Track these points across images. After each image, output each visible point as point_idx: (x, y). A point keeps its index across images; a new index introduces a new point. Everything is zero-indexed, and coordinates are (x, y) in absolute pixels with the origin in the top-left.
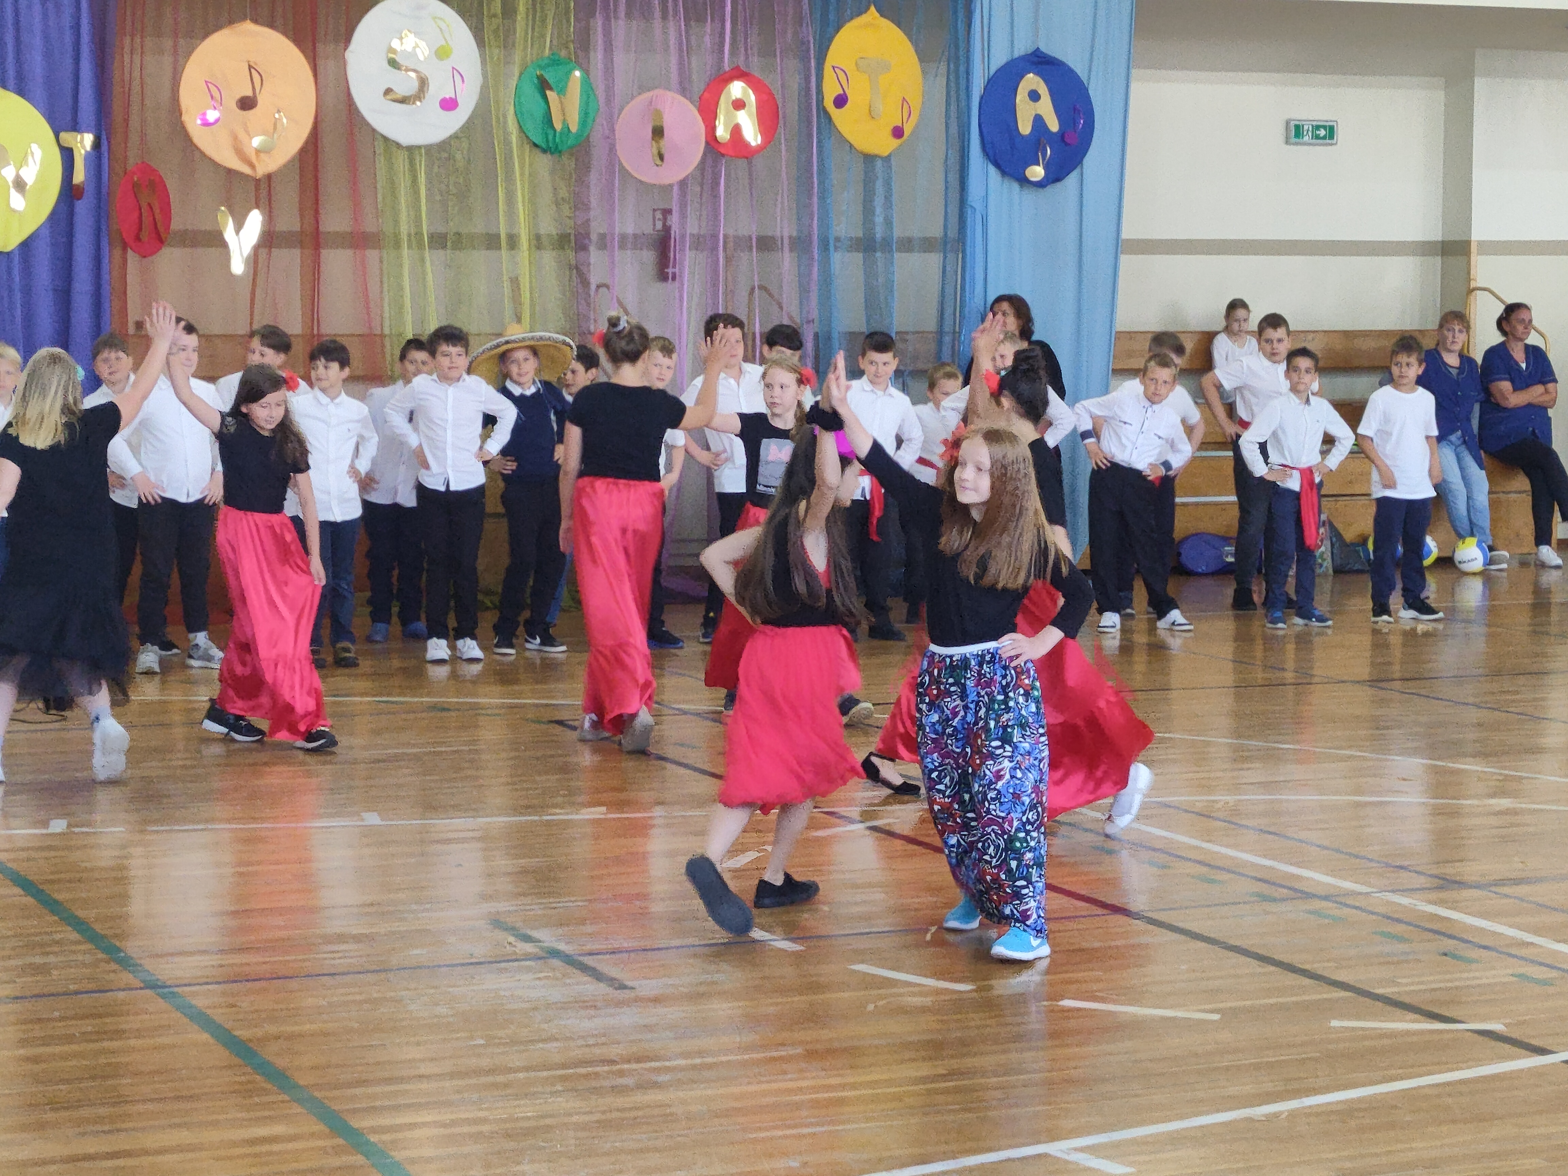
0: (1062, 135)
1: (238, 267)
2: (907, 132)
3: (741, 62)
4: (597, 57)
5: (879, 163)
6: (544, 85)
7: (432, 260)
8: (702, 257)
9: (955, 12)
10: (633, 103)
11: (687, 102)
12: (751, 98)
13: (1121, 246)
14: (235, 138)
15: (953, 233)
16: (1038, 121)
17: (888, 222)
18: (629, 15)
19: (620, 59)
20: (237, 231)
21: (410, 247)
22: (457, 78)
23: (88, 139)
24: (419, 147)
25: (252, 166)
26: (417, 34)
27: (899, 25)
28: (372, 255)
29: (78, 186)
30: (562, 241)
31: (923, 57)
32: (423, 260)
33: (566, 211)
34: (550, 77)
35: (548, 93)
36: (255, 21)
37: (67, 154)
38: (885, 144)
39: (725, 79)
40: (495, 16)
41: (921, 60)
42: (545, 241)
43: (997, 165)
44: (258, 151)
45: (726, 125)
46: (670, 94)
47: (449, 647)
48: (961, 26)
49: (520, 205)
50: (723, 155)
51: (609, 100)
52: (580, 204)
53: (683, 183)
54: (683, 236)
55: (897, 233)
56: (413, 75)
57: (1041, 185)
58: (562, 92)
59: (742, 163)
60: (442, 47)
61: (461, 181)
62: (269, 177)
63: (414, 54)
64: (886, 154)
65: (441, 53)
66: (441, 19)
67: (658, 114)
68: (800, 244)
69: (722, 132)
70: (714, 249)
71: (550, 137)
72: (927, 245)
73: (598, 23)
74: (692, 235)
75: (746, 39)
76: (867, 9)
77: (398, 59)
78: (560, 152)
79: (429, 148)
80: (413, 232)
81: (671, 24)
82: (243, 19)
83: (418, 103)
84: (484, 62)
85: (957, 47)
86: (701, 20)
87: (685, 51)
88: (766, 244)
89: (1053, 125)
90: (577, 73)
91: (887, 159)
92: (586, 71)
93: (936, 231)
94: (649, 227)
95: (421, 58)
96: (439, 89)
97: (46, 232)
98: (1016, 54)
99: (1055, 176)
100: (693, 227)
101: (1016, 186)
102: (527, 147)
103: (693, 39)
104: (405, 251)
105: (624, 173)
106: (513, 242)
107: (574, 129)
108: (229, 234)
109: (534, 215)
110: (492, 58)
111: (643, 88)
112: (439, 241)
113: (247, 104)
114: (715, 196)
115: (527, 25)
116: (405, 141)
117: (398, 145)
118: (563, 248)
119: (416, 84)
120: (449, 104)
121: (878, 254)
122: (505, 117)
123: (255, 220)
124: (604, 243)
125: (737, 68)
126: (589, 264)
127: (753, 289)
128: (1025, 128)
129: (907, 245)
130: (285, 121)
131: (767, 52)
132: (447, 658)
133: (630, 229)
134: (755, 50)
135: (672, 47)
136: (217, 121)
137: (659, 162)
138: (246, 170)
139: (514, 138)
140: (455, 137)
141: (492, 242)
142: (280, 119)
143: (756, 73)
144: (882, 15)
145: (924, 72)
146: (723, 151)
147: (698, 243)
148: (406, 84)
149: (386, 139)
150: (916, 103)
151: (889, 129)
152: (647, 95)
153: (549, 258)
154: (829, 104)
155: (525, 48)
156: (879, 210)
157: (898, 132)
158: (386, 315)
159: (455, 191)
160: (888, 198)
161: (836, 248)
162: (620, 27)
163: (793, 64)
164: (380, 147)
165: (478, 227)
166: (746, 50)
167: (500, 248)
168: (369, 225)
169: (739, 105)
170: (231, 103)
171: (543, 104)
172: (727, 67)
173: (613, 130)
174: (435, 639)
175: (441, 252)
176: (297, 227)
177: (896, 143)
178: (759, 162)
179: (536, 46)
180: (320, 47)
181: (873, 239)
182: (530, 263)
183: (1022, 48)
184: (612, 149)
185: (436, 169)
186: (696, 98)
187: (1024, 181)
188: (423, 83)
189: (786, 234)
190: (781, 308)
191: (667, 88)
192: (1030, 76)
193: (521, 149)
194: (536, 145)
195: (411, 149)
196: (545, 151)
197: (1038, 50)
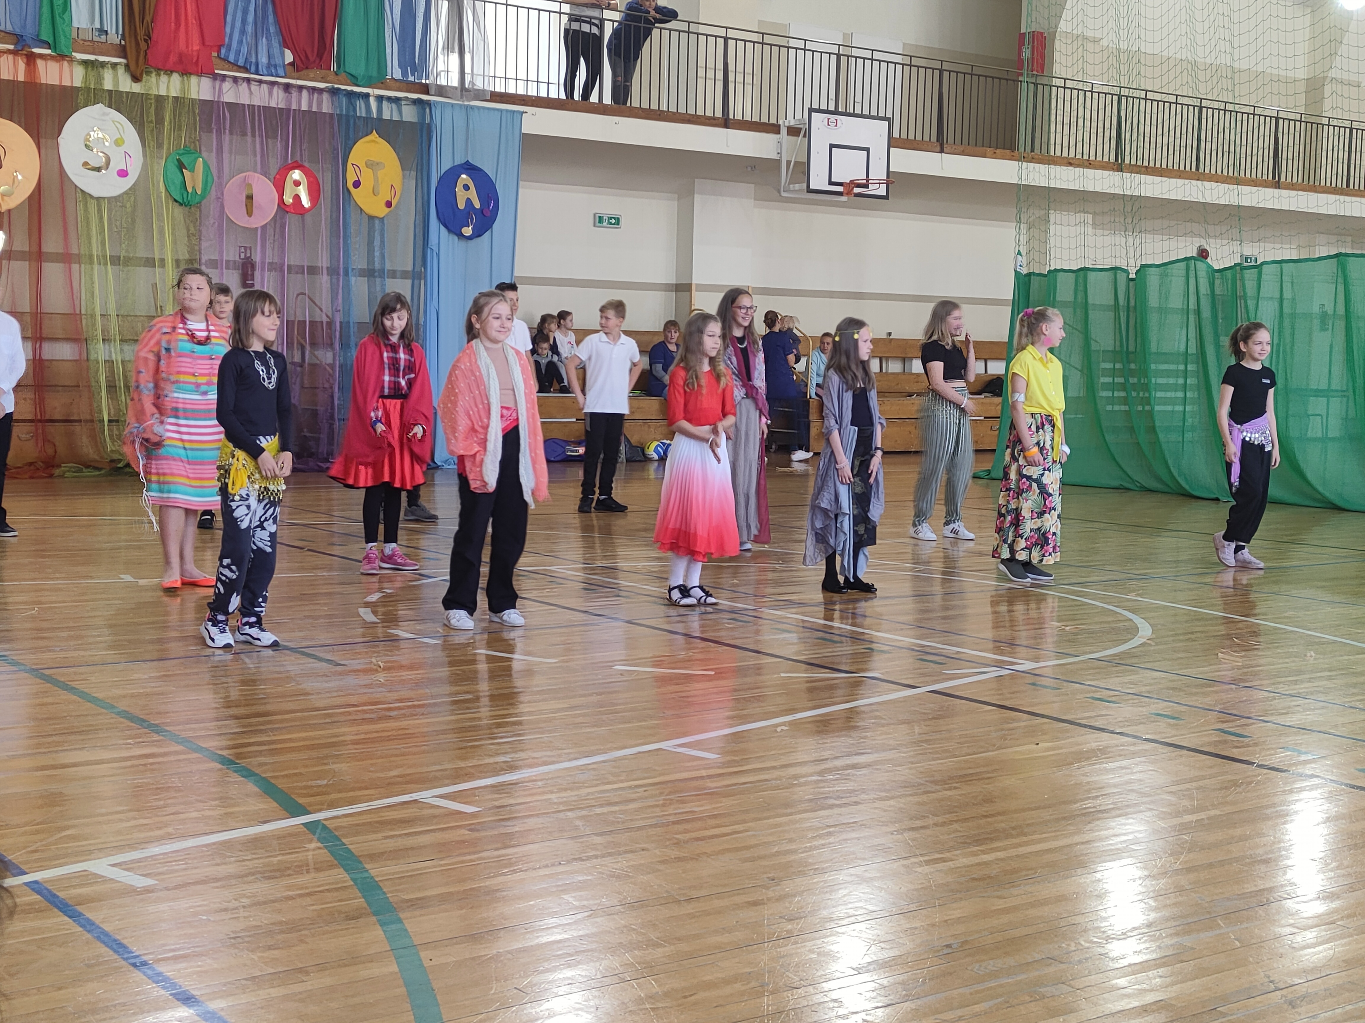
0: (482, 210)
2: (393, 204)
3: (298, 158)
4: (212, 152)
5: (377, 221)
7: (112, 271)
8: (274, 275)
9: (422, 136)
10: (234, 179)
11: (267, 180)
12: (304, 180)
16: (469, 201)
17: (383, 256)
18: (231, 132)
21: (98, 263)
22: (128, 158)
24: (104, 198)
26: (103, 130)
27: (390, 143)
28: (75, 267)
31: (402, 161)
32: (106, 271)
33: (194, 240)
34: (185, 160)
35: (184, 170)
38: (381, 211)
39: (289, 168)
40: (151, 122)
41: (401, 163)
43: (445, 225)
44: (3, 195)
45: (290, 194)
46: (256, 175)
48: (425, 145)
49: (167, 235)
50: (286, 212)
51: (219, 177)
53: (264, 227)
54: (263, 263)
55: (387, 266)
56: (101, 154)
57: (469, 238)
58: (192, 171)
59: (299, 218)
60: (119, 139)
61: (130, 220)
62: (9, 211)
63: (100, 142)
64: (381, 217)
65: (118, 143)
66: (118, 122)
67: (250, 186)
68: (333, 271)
69: (288, 198)
70: (282, 270)
71: (185, 196)
72: (403, 275)
74: (269, 263)
75: (301, 146)
76: (371, 132)
77: (90, 144)
78: (190, 204)
79: (109, 199)
80: (101, 254)
81: (257, 138)
83: (104, 171)
84: (144, 150)
85: (423, 158)
87: (265, 150)
88: (312, 270)
89: (477, 205)
90: (201, 160)
91: (382, 220)
92: (205, 160)
93: (409, 268)
94: (236, 256)
95: (106, 145)
96: (117, 164)
98: (456, 164)
99: (478, 234)
100: (268, 259)
101: (455, 238)
102: (170, 202)
103: (270, 144)
104: (96, 266)
105: (229, 221)
106: (162, 263)
107: (199, 192)
110: (148, 147)
111: (240, 171)
112: (116, 260)
114: (283, 236)
115: (171, 128)
116: (95, 194)
117: (91, 196)
119: (103, 160)
120: (123, 174)
121: (377, 279)
122: (157, 183)
124: (216, 265)
125: (296, 162)
128: (461, 205)
129: (393, 274)
130: (20, 177)
131: (314, 154)
133: (232, 258)
134: (306, 152)
135: (258, 151)
137: (249, 215)
139: (163, 195)
140: (126, 193)
141: (150, 263)
142: (17, 176)
143: (307, 165)
144: (380, 136)
145: (403, 170)
146: (288, 209)
147: (272, 267)
148: (97, 160)
149: (83, 191)
150: (398, 187)
151: (384, 202)
152: (243, 175)
154: (350, 185)
155: (170, 142)
157: (389, 204)
159: (126, 226)
160: (382, 242)
161: (353, 274)
162: (227, 137)
163: (329, 163)
164: (79, 196)
165: (141, 253)
166: (301, 152)
167: (154, 266)
168: (74, 250)
169: (297, 183)
171: (181, 177)
172: (290, 162)
173: (222, 194)
175: (117, 267)
176: (26, 248)
177: (388, 210)
178: (309, 216)
179: (176, 141)
180: (41, 133)
181: (374, 270)
183: (459, 160)
184: (222, 206)
185: (114, 211)
186: (272, 178)
187: (460, 235)
188: (107, 159)
189: (324, 265)
191: (255, 171)
192: (464, 176)
193: (167, 203)
194: (176, 201)
195: (98, 199)
196: (181, 204)
197: (468, 161)
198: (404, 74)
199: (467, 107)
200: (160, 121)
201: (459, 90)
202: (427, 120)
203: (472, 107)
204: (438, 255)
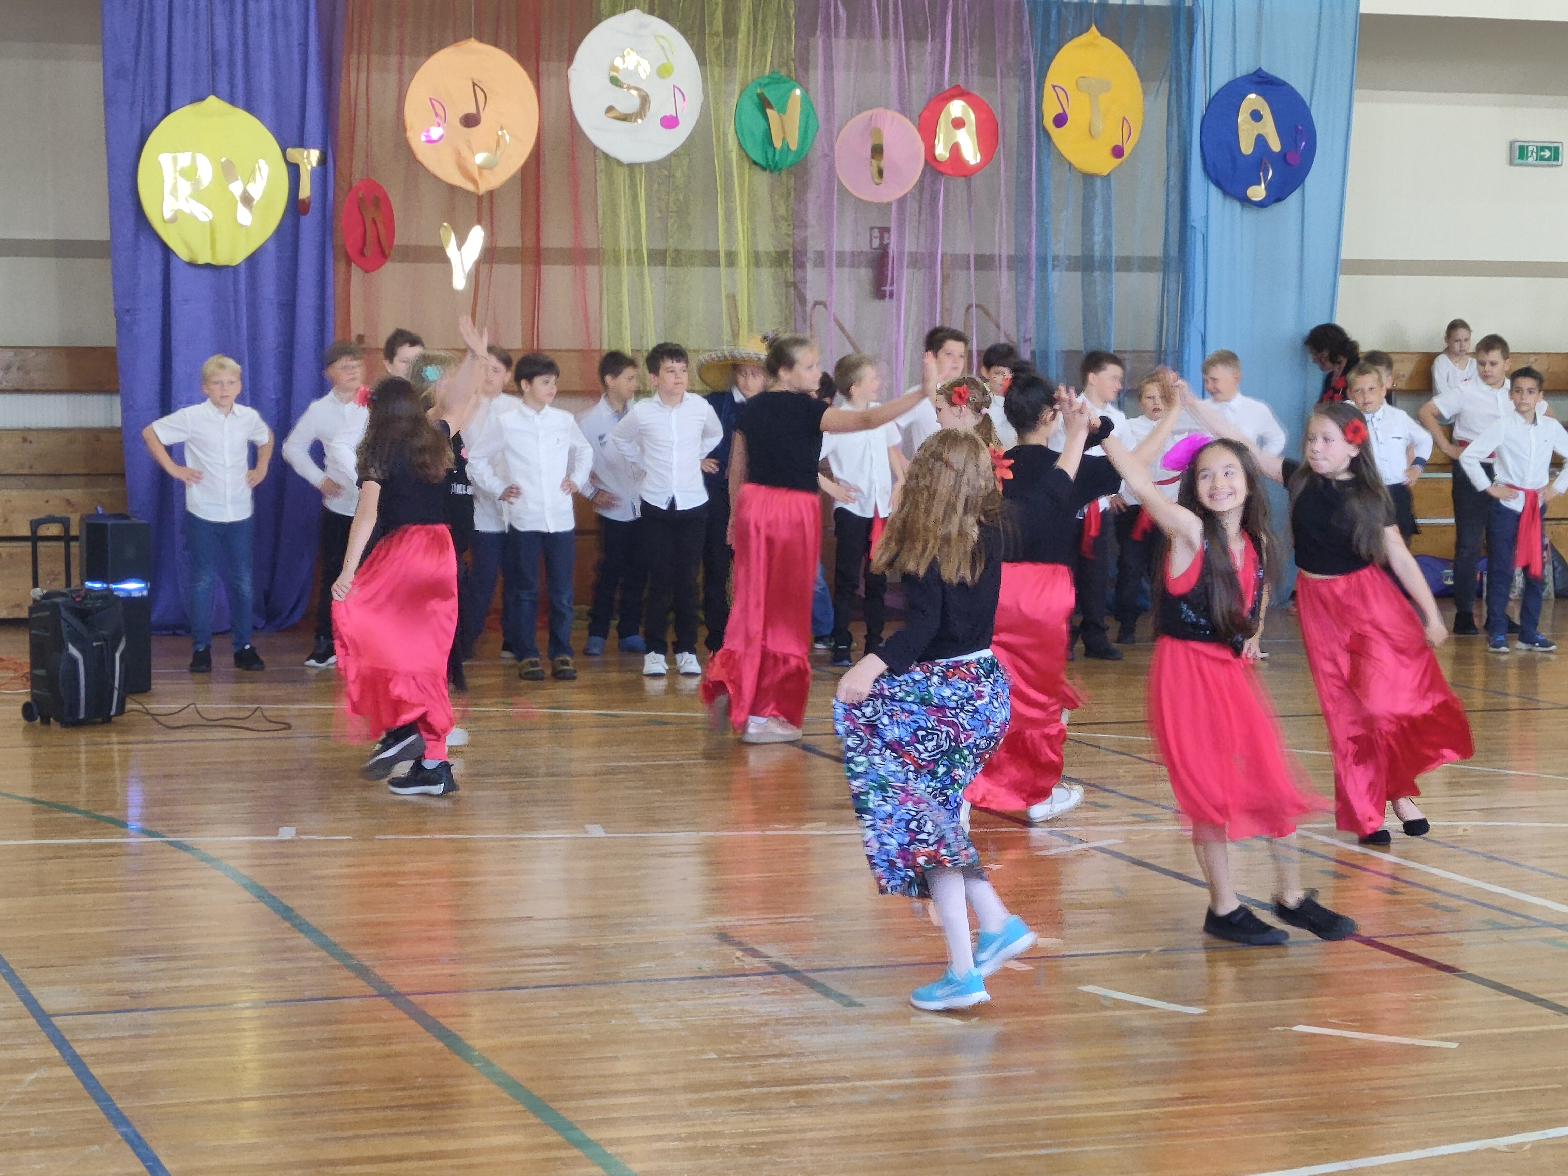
0: (1283, 156)
1: (459, 282)
2: (1127, 150)
3: (961, 82)
4: (817, 76)
5: (1098, 183)
6: (764, 104)
7: (652, 277)
8: (920, 275)
9: (1177, 30)
10: (854, 120)
11: (907, 121)
12: (971, 117)
13: (1340, 267)
14: (459, 154)
15: (1173, 252)
16: (1261, 141)
17: (1107, 243)
18: (849, 35)
19: (840, 77)
20: (460, 247)
21: (629, 264)
22: (679, 96)
23: (314, 155)
24: (639, 165)
25: (474, 182)
26: (639, 53)
27: (1120, 45)
28: (592, 271)
29: (303, 201)
30: (780, 258)
31: (1143, 76)
32: (641, 275)
33: (784, 227)
34: (771, 95)
35: (769, 111)
36: (480, 39)
37: (294, 170)
38: (1105, 164)
39: (946, 98)
40: (717, 34)
41: (1141, 81)
42: (763, 258)
43: (1218, 185)
44: (481, 168)
45: (945, 142)
46: (890, 113)
47: (667, 661)
48: (1183, 46)
49: (739, 223)
50: (942, 174)
51: (829, 119)
52: (798, 221)
53: (902, 201)
54: (901, 254)
55: (1116, 252)
56: (634, 92)
57: (1262, 205)
58: (782, 111)
59: (961, 181)
60: (664, 65)
61: (681, 198)
62: (491, 193)
63: (636, 72)
64: (1105, 173)
65: (663, 72)
66: (663, 37)
67: (877, 132)
68: (1018, 262)
69: (941, 151)
70: (932, 266)
71: (770, 155)
72: (1146, 264)
73: (819, 42)
74: (911, 253)
75: (966, 58)
76: (1088, 29)
77: (619, 77)
78: (780, 170)
79: (649, 165)
80: (632, 248)
81: (892, 43)
82: (468, 37)
83: (640, 121)
84: (705, 80)
85: (1179, 67)
86: (922, 38)
87: (905, 69)
88: (984, 262)
89: (1275, 145)
90: (798, 92)
91: (1106, 179)
92: (806, 90)
93: (1157, 251)
94: (866, 244)
95: (643, 76)
96: (660, 107)
97: (272, 247)
98: (1238, 75)
99: (1277, 195)
100: (910, 246)
101: (1237, 206)
102: (746, 166)
103: (913, 58)
104: (625, 268)
105: (843, 191)
106: (732, 259)
107: (794, 147)
108: (451, 250)
109: (753, 233)
110: (713, 76)
111: (861, 108)
112: (658, 257)
113: (470, 121)
114: (934, 214)
115: (748, 43)
116: (626, 158)
117: (619, 163)
118: (780, 265)
119: (637, 102)
120: (670, 122)
121: (1097, 274)
122: (725, 135)
123: (477, 236)
124: (821, 260)
125: (958, 86)
126: (806, 283)
127: (969, 307)
128: (1247, 147)
129: (1126, 264)
130: (507, 138)
131: (988, 71)
132: (664, 672)
133: (848, 247)
134: (976, 69)
135: (892, 65)
136: (441, 137)
137: (877, 180)
138: (470, 187)
139: (734, 156)
140: (675, 154)
141: (711, 259)
142: (503, 136)
143: (976, 92)
144: (1103, 34)
145: (1145, 92)
146: (941, 169)
147: (915, 261)
148: (628, 102)
149: (607, 156)
150: (1136, 121)
151: (1109, 148)
152: (868, 113)
153: (766, 275)
154: (1049, 122)
155: (746, 67)
156: (1097, 230)
157: (1118, 152)
158: (605, 330)
159: (675, 209)
160: (1107, 217)
161: (1054, 267)
162: (841, 45)
163: (1013, 82)
164: (601, 164)
165: (698, 244)
166: (966, 70)
167: (718, 265)
168: (590, 243)
169: (958, 123)
170: (455, 120)
171: (763, 122)
172: (947, 87)
173: (832, 148)
174: (653, 653)
175: (660, 269)
176: (518, 243)
177: (1116, 162)
178: (977, 181)
179: (757, 64)
180: (543, 65)
181: (1092, 258)
182: (749, 280)
183: (1244, 68)
184: (831, 169)
185: (656, 186)
186: (916, 115)
187: (1245, 201)
188: (645, 100)
189: (1004, 254)
190: (998, 326)
191: (887, 107)
192: (1252, 96)
193: (740, 167)
194: (755, 163)
195: (631, 166)
196: (764, 169)
197: (1260, 70)
200: (730, 30)
204: (1205, 238)
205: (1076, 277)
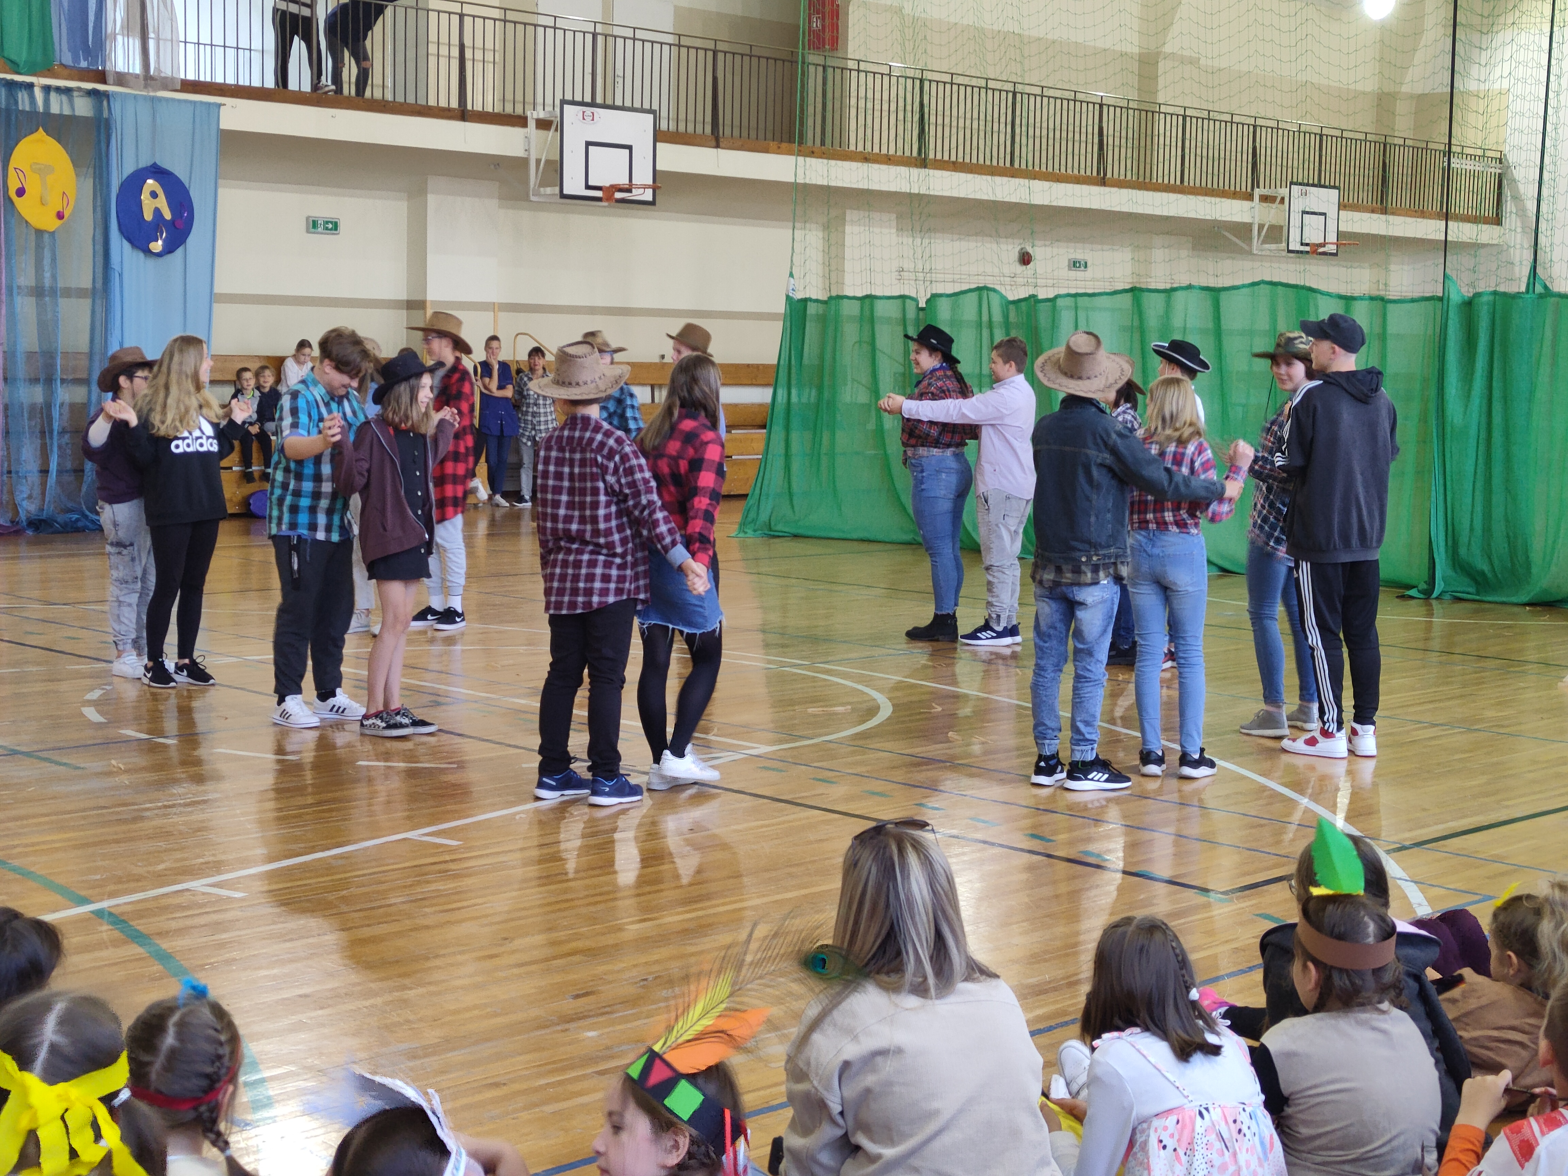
2: (66, 215)
5: (46, 236)
9: (98, 134)
13: (213, 298)
15: (99, 285)
17: (54, 277)
27: (59, 141)
31: (76, 164)
38: (51, 223)
43: (129, 240)
55: (59, 284)
57: (159, 255)
72: (80, 293)
76: (37, 130)
85: (100, 159)
91: (52, 234)
93: (88, 284)
98: (141, 166)
101: (141, 255)
121: (47, 299)
144: (48, 134)
145: (77, 175)
150: (72, 195)
151: (54, 213)
156: (46, 268)
157: (60, 216)
160: (54, 259)
161: (19, 294)
181: (43, 288)
183: (145, 162)
187: (148, 252)
197: (155, 164)
198: (76, 59)
199: (153, 99)
201: (141, 77)
202: (105, 114)
203: (160, 99)
204: (120, 275)
205: (33, 300)
